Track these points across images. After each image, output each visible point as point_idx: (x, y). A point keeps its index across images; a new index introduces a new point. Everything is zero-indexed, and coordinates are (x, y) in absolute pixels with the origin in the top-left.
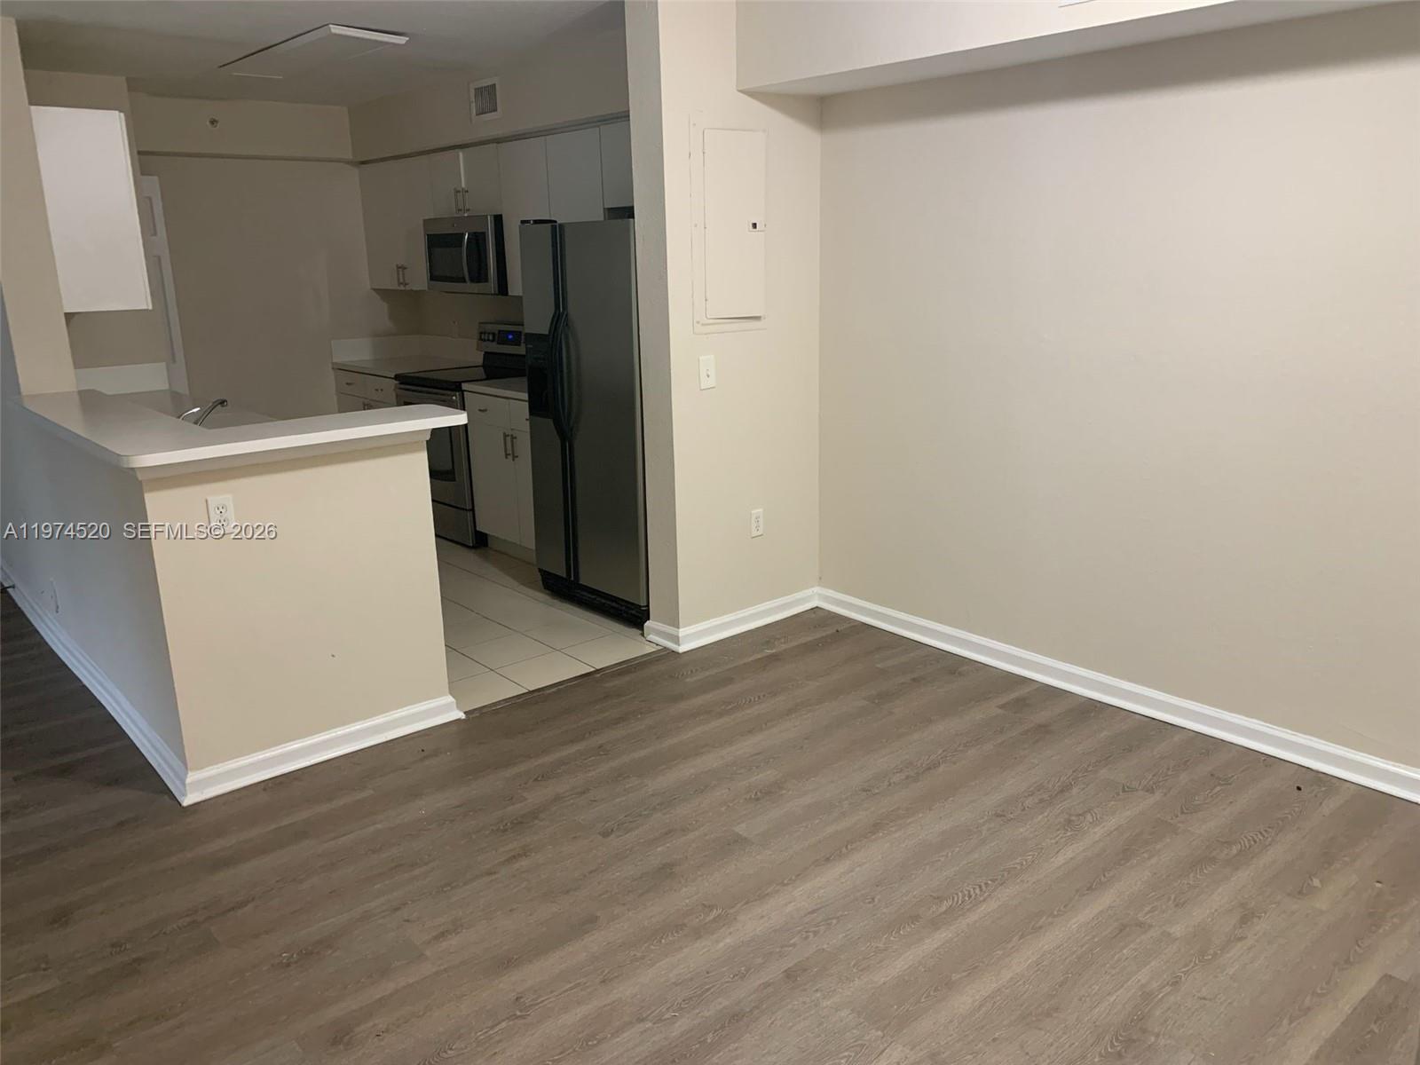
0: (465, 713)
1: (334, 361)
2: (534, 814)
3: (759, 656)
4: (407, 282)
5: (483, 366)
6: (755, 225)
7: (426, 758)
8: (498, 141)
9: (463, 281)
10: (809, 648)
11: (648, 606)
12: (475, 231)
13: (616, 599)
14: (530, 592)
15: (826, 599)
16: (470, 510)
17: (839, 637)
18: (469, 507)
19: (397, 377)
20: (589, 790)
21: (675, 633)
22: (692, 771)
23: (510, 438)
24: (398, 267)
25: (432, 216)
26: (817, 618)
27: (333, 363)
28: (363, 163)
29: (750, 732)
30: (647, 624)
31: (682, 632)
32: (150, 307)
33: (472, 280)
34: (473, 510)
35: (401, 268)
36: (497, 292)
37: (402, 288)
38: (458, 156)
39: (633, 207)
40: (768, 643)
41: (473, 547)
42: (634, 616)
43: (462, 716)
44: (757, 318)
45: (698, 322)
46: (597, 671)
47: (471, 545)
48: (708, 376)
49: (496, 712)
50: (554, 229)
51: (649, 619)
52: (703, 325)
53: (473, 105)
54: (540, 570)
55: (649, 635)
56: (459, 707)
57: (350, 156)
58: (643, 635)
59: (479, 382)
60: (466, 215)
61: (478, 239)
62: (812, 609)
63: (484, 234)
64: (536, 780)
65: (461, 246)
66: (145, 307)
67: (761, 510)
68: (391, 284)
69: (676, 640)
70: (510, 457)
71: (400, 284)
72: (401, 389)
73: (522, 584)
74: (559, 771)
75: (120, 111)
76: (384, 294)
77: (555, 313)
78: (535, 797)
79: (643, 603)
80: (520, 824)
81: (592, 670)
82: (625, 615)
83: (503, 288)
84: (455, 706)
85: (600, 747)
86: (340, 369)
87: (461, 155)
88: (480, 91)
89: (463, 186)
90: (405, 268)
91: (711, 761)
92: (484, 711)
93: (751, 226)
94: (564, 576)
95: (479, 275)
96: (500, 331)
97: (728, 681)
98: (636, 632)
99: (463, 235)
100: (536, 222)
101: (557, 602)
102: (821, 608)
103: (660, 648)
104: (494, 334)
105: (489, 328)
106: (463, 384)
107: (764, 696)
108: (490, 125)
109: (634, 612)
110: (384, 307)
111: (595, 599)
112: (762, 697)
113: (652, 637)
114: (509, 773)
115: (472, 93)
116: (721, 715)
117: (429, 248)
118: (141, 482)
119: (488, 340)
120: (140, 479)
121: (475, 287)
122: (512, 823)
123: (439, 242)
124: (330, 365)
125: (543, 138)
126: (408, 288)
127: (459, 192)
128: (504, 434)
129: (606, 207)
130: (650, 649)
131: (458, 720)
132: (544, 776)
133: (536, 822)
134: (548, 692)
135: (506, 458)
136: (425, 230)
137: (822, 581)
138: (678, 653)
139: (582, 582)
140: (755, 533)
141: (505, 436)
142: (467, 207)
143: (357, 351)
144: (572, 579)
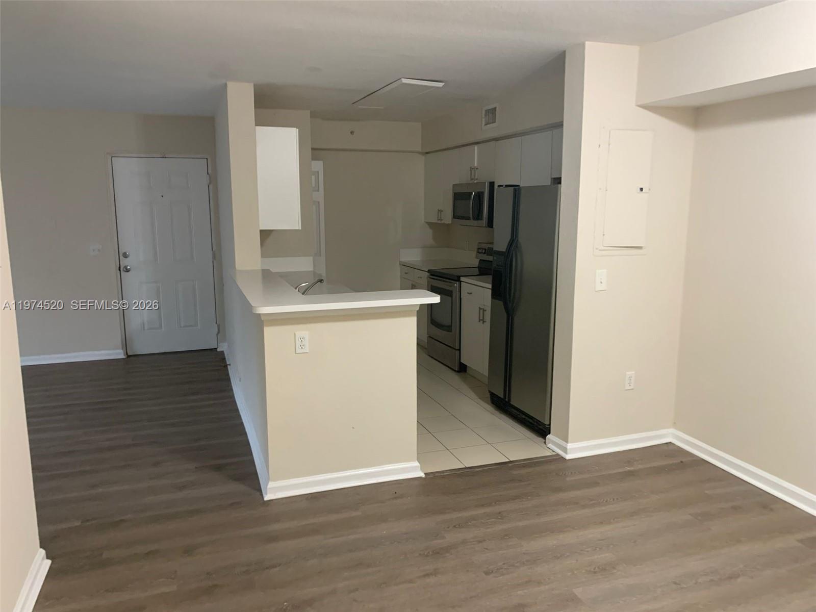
0: (425, 474)
1: (401, 260)
2: (447, 549)
3: (620, 470)
4: (442, 218)
5: (478, 267)
6: (641, 189)
7: (396, 498)
8: (496, 139)
9: (468, 218)
10: (659, 471)
11: (550, 425)
12: (478, 191)
13: (532, 418)
14: (482, 403)
15: (677, 437)
16: (458, 350)
17: (682, 466)
18: (457, 348)
19: (429, 271)
20: (485, 540)
21: (564, 445)
22: (555, 542)
23: (482, 310)
24: (439, 211)
25: (457, 182)
26: (669, 450)
27: (400, 261)
28: (427, 153)
29: (601, 523)
30: (548, 436)
31: (570, 446)
32: (300, 229)
33: (474, 219)
34: (460, 350)
35: (440, 211)
36: (487, 226)
37: (439, 222)
38: (474, 150)
39: (561, 178)
40: (629, 463)
41: (458, 372)
42: (542, 430)
43: (423, 475)
44: (640, 248)
45: (597, 249)
46: (511, 462)
47: (457, 370)
48: (601, 283)
49: (443, 477)
50: (515, 191)
51: (550, 433)
52: (600, 250)
53: (484, 120)
54: (489, 391)
55: (549, 443)
56: (422, 469)
57: (419, 149)
58: (545, 443)
59: (470, 277)
60: (475, 182)
61: (480, 196)
62: (667, 443)
63: (483, 193)
64: (455, 526)
65: (470, 199)
66: (298, 228)
67: (633, 372)
68: (434, 220)
69: (565, 450)
70: (482, 322)
71: (438, 220)
72: (430, 278)
73: (480, 398)
74: (470, 524)
75: (297, 128)
76: (431, 225)
77: (511, 239)
78: (451, 537)
79: (547, 423)
80: (438, 553)
81: (507, 460)
82: (536, 428)
83: (490, 224)
84: (420, 468)
85: (500, 513)
86: (403, 265)
87: (476, 148)
88: (487, 111)
89: (476, 165)
90: (442, 211)
91: (569, 538)
92: (436, 475)
93: (639, 189)
94: (502, 396)
95: (478, 216)
96: (489, 248)
97: (596, 484)
98: (541, 439)
99: (471, 193)
100: (507, 186)
101: (497, 413)
102: (673, 444)
103: (554, 454)
104: (485, 250)
105: (484, 246)
106: (461, 278)
107: (617, 499)
108: (491, 131)
109: (541, 427)
110: (430, 232)
111: (519, 414)
112: (615, 499)
113: (550, 446)
114: (440, 518)
115: (484, 112)
116: (584, 507)
117: (454, 200)
118: (263, 321)
119: (482, 253)
120: (263, 319)
121: (475, 223)
122: (433, 552)
123: (459, 197)
124: (398, 263)
125: (520, 137)
126: (442, 222)
127: (473, 169)
128: (479, 308)
129: (553, 177)
130: (548, 453)
131: (421, 478)
132: (460, 525)
133: (447, 555)
134: (478, 470)
135: (479, 322)
136: (453, 190)
137: (675, 425)
138: (566, 459)
139: (512, 403)
140: (628, 387)
141: (480, 309)
142: (476, 177)
143: (413, 256)
144: (507, 400)
